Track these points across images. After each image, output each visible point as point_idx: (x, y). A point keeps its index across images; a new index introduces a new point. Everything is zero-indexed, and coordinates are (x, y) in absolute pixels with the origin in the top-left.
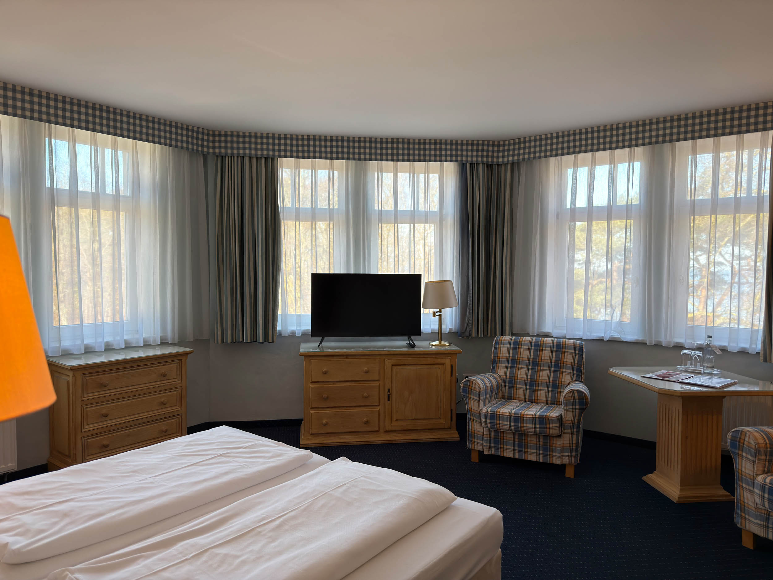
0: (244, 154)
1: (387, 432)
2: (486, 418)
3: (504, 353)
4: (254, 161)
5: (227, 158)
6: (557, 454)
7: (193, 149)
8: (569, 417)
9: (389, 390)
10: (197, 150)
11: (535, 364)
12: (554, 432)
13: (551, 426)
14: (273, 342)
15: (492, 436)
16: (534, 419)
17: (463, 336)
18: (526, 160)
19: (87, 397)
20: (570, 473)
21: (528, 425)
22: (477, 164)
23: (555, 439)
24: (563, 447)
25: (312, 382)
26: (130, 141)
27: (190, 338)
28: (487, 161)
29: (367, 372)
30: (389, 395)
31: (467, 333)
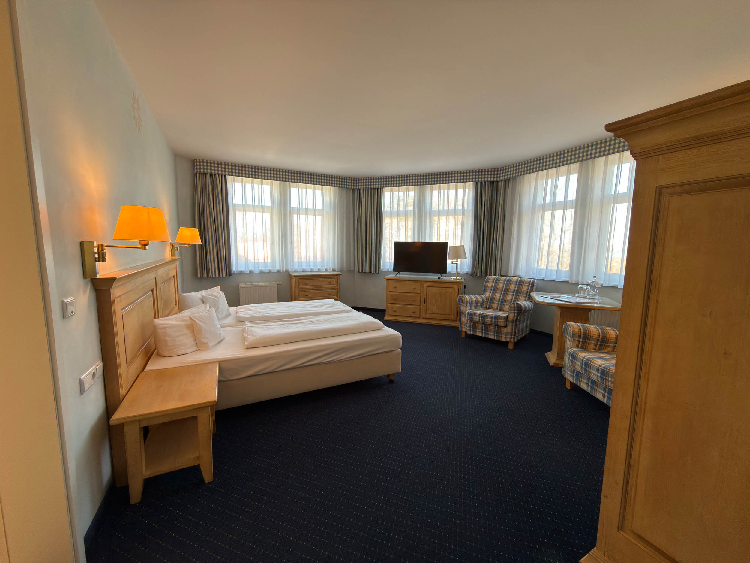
0: (368, 187)
1: (423, 318)
2: (468, 315)
3: (490, 285)
4: (373, 190)
5: (362, 190)
6: (504, 336)
7: (347, 187)
8: (511, 317)
9: (425, 298)
10: (349, 188)
11: (506, 291)
12: (502, 324)
13: (500, 320)
14: (379, 273)
15: (472, 325)
16: (492, 317)
17: (473, 275)
18: (514, 177)
19: (300, 287)
20: (511, 346)
21: (488, 320)
22: (484, 182)
23: (503, 328)
24: (507, 332)
25: (390, 292)
26: (320, 186)
27: (345, 269)
28: (491, 180)
29: (415, 289)
30: (425, 301)
31: (475, 274)
